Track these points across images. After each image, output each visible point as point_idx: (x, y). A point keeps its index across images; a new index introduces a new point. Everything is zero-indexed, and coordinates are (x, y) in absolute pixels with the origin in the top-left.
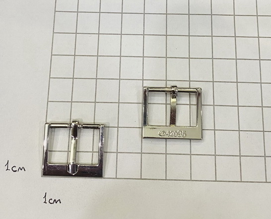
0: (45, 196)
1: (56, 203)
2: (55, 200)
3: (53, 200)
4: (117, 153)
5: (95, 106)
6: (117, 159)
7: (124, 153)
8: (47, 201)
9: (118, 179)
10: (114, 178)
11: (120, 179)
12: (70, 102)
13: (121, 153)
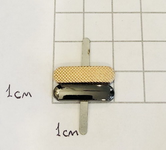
0: (58, 127)
1: (72, 135)
2: (71, 131)
3: (68, 132)
4: (144, 71)
5: (113, 17)
6: (144, 79)
7: (152, 71)
8: (61, 134)
9: (148, 103)
10: (142, 103)
11: (150, 103)
12: (81, 13)
13: (149, 71)
